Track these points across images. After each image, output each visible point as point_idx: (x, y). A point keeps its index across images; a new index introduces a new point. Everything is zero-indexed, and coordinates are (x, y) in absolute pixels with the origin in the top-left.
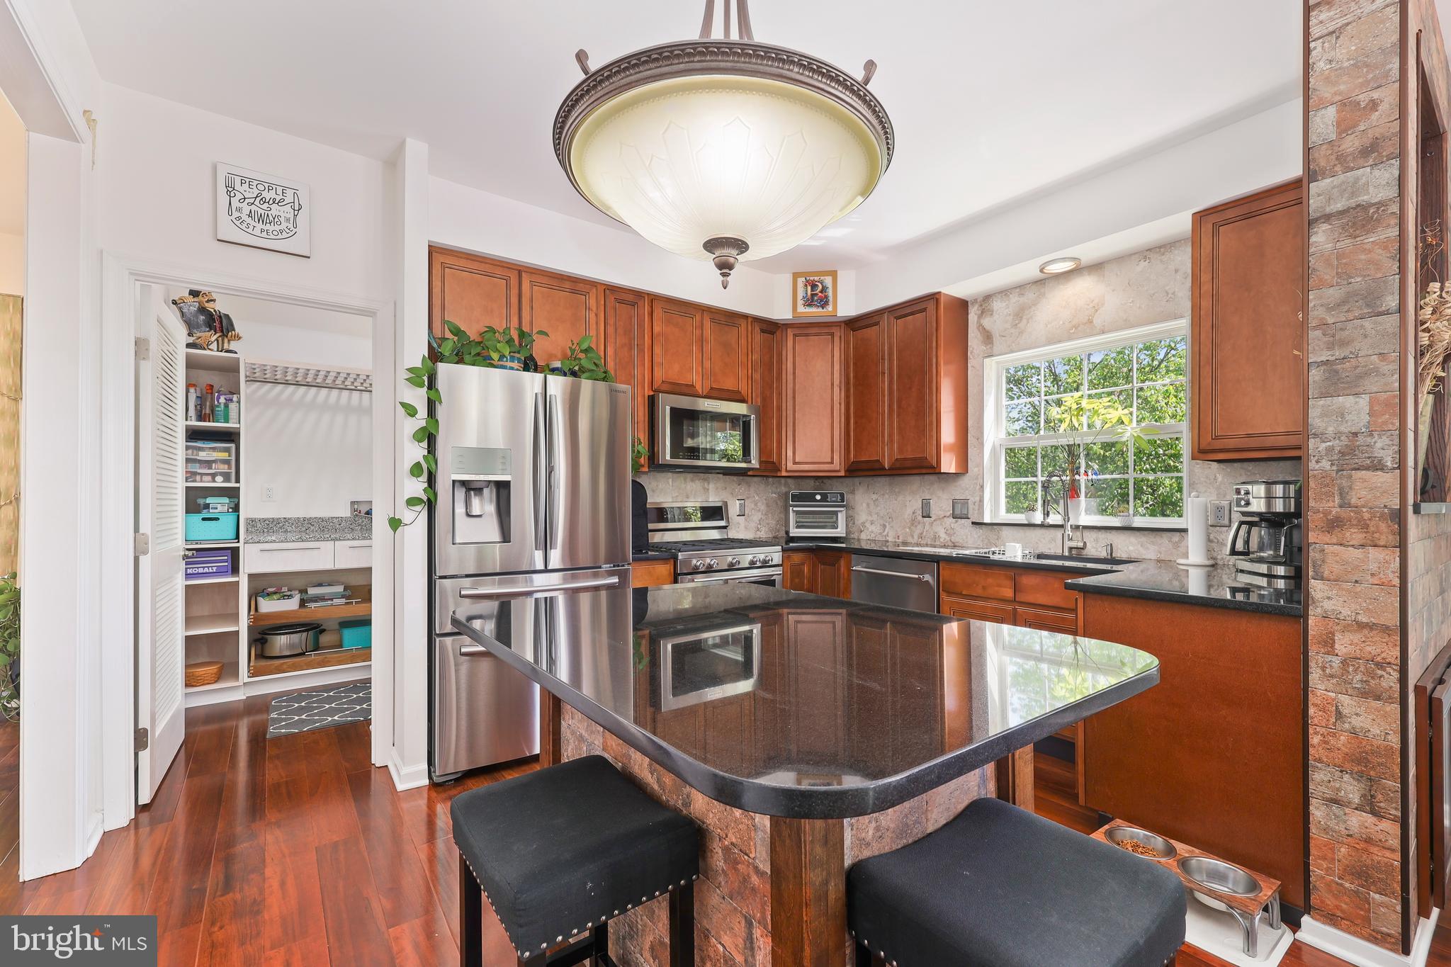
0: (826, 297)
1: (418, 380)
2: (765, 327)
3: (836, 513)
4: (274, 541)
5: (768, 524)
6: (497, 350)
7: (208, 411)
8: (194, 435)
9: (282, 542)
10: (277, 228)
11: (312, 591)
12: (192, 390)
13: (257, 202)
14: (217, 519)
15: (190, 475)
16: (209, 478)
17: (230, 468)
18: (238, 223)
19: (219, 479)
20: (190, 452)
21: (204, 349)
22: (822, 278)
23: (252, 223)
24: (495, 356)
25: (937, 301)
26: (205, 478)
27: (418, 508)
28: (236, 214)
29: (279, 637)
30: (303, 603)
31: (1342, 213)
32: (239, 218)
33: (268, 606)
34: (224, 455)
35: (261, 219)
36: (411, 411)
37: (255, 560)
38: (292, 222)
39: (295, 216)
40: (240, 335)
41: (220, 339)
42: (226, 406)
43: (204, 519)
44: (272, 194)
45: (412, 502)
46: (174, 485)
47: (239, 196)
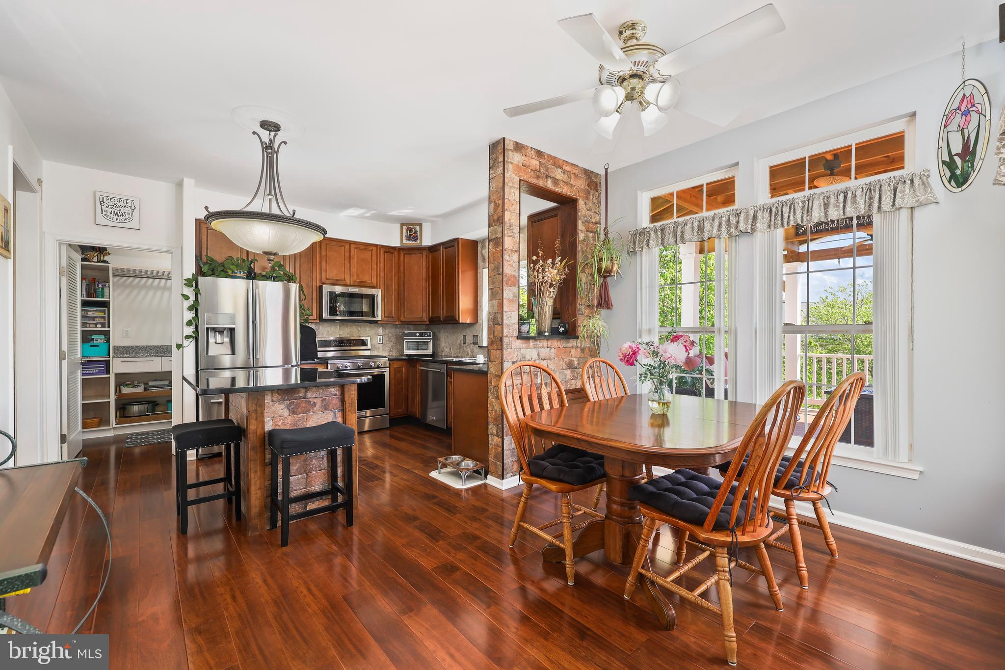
0: (417, 236)
1: (190, 284)
2: (387, 250)
3: (428, 343)
4: (129, 357)
5: (397, 348)
6: (230, 269)
7: (93, 292)
8: (85, 304)
9: (133, 357)
10: (124, 218)
11: (151, 383)
12: (84, 281)
13: (114, 207)
14: (98, 346)
15: (84, 324)
16: (94, 325)
17: (105, 320)
18: (105, 217)
19: (99, 326)
20: (83, 312)
21: (91, 262)
22: (415, 226)
23: (112, 216)
24: (230, 272)
25: (458, 242)
26: (91, 326)
27: (191, 340)
28: (104, 213)
29: (133, 406)
30: (145, 390)
31: (494, 239)
32: (106, 214)
33: (125, 390)
34: (102, 314)
35: (116, 214)
36: (187, 298)
37: (119, 366)
38: (131, 215)
39: (132, 212)
40: (110, 253)
41: (99, 255)
42: (102, 289)
43: (91, 346)
44: (121, 203)
45: (187, 337)
46: (76, 330)
47: (106, 205)
